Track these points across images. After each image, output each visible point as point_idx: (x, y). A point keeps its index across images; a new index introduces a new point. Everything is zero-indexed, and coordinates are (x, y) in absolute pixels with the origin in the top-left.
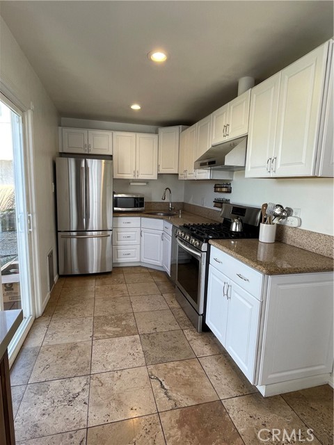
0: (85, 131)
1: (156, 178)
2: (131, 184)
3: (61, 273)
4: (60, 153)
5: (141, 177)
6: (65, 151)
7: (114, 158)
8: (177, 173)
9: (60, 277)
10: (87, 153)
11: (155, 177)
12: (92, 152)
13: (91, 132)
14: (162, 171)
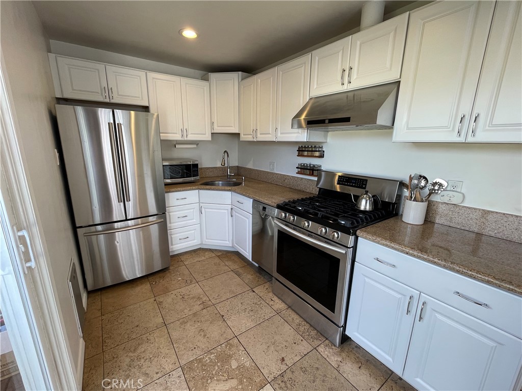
0: (101, 66)
1: (210, 139)
2: (177, 146)
3: (90, 288)
4: (57, 98)
5: (191, 137)
6: (66, 96)
7: (152, 109)
8: (237, 132)
9: (89, 293)
10: (107, 100)
11: (208, 137)
12: (116, 100)
13: (111, 69)
14: (218, 130)
